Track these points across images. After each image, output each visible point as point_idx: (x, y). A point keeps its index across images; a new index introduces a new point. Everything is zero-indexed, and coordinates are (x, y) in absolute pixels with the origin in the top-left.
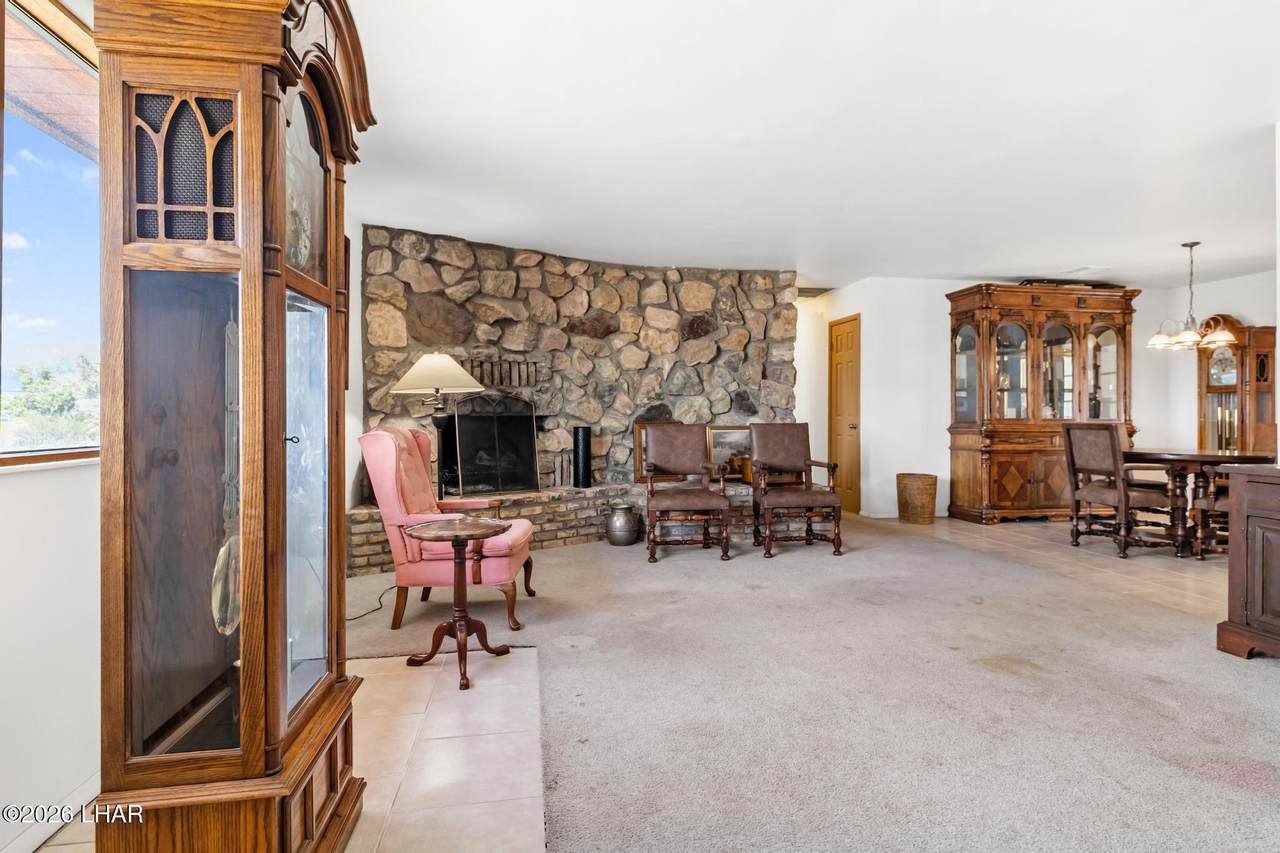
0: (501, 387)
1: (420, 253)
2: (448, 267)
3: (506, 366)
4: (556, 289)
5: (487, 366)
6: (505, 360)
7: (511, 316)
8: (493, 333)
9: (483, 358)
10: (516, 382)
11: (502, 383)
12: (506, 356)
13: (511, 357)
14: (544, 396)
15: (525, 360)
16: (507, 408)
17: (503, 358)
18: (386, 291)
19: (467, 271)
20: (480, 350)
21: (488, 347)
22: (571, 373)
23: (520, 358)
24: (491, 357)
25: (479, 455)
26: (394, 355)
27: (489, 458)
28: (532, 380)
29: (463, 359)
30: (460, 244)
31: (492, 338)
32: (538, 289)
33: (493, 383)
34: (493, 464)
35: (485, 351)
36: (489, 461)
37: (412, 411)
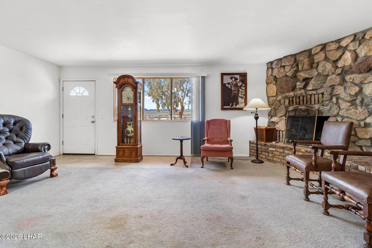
0: (307, 105)
1: (279, 65)
2: (286, 66)
3: (309, 97)
4: (332, 57)
5: (301, 98)
6: (308, 94)
7: (308, 76)
8: (301, 85)
9: (299, 95)
10: (313, 102)
11: (307, 104)
12: (308, 93)
13: (310, 93)
14: (326, 107)
15: (317, 93)
16: (308, 113)
17: (307, 93)
18: (269, 80)
19: (292, 65)
20: (297, 92)
21: (300, 91)
22: (343, 95)
23: (314, 92)
24: (302, 94)
25: (292, 130)
26: (273, 98)
27: (296, 132)
28: (320, 101)
29: (292, 96)
30: (289, 57)
31: (301, 87)
32: (323, 60)
33: (304, 104)
34: (297, 134)
35: (299, 92)
36: (295, 133)
37: (277, 115)
